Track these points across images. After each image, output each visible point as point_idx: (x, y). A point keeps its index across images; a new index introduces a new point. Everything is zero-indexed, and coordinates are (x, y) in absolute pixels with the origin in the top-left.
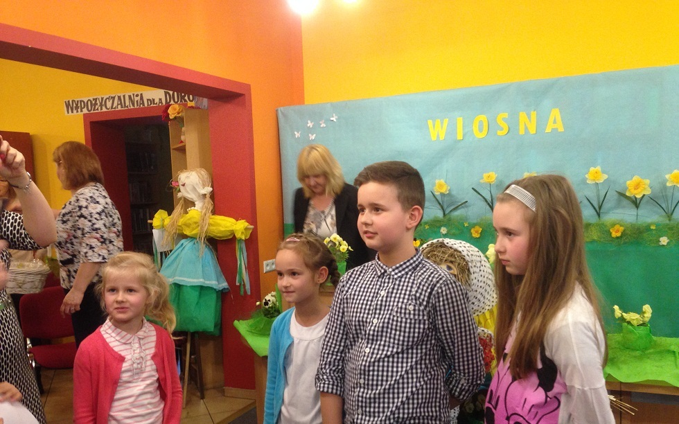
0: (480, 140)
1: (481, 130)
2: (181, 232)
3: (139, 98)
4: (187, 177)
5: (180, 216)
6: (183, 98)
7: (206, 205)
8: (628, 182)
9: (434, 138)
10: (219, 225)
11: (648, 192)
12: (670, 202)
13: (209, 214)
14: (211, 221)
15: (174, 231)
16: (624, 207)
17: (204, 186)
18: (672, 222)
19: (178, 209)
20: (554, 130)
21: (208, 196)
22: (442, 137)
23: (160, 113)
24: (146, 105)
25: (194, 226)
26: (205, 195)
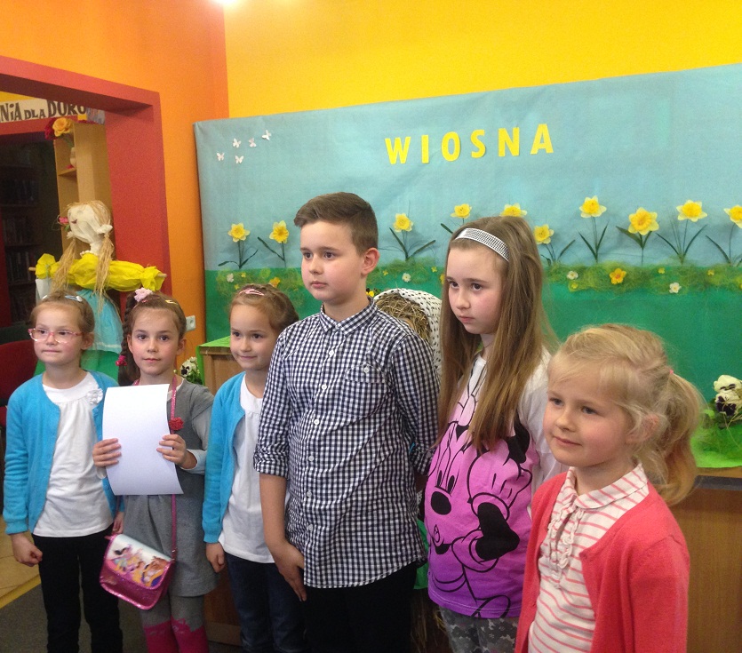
0: (450, 163)
1: (451, 151)
2: (72, 282)
3: (14, 109)
4: (80, 212)
5: (71, 261)
6: (71, 109)
7: (105, 247)
8: (631, 216)
9: (393, 161)
10: (121, 273)
11: (655, 228)
12: (682, 239)
13: (109, 259)
14: (111, 268)
15: (64, 281)
16: (626, 246)
17: (101, 223)
18: (685, 265)
19: (68, 254)
20: (542, 151)
21: (107, 236)
22: (403, 160)
23: (42, 128)
24: (23, 118)
25: (90, 274)
26: (103, 234)
